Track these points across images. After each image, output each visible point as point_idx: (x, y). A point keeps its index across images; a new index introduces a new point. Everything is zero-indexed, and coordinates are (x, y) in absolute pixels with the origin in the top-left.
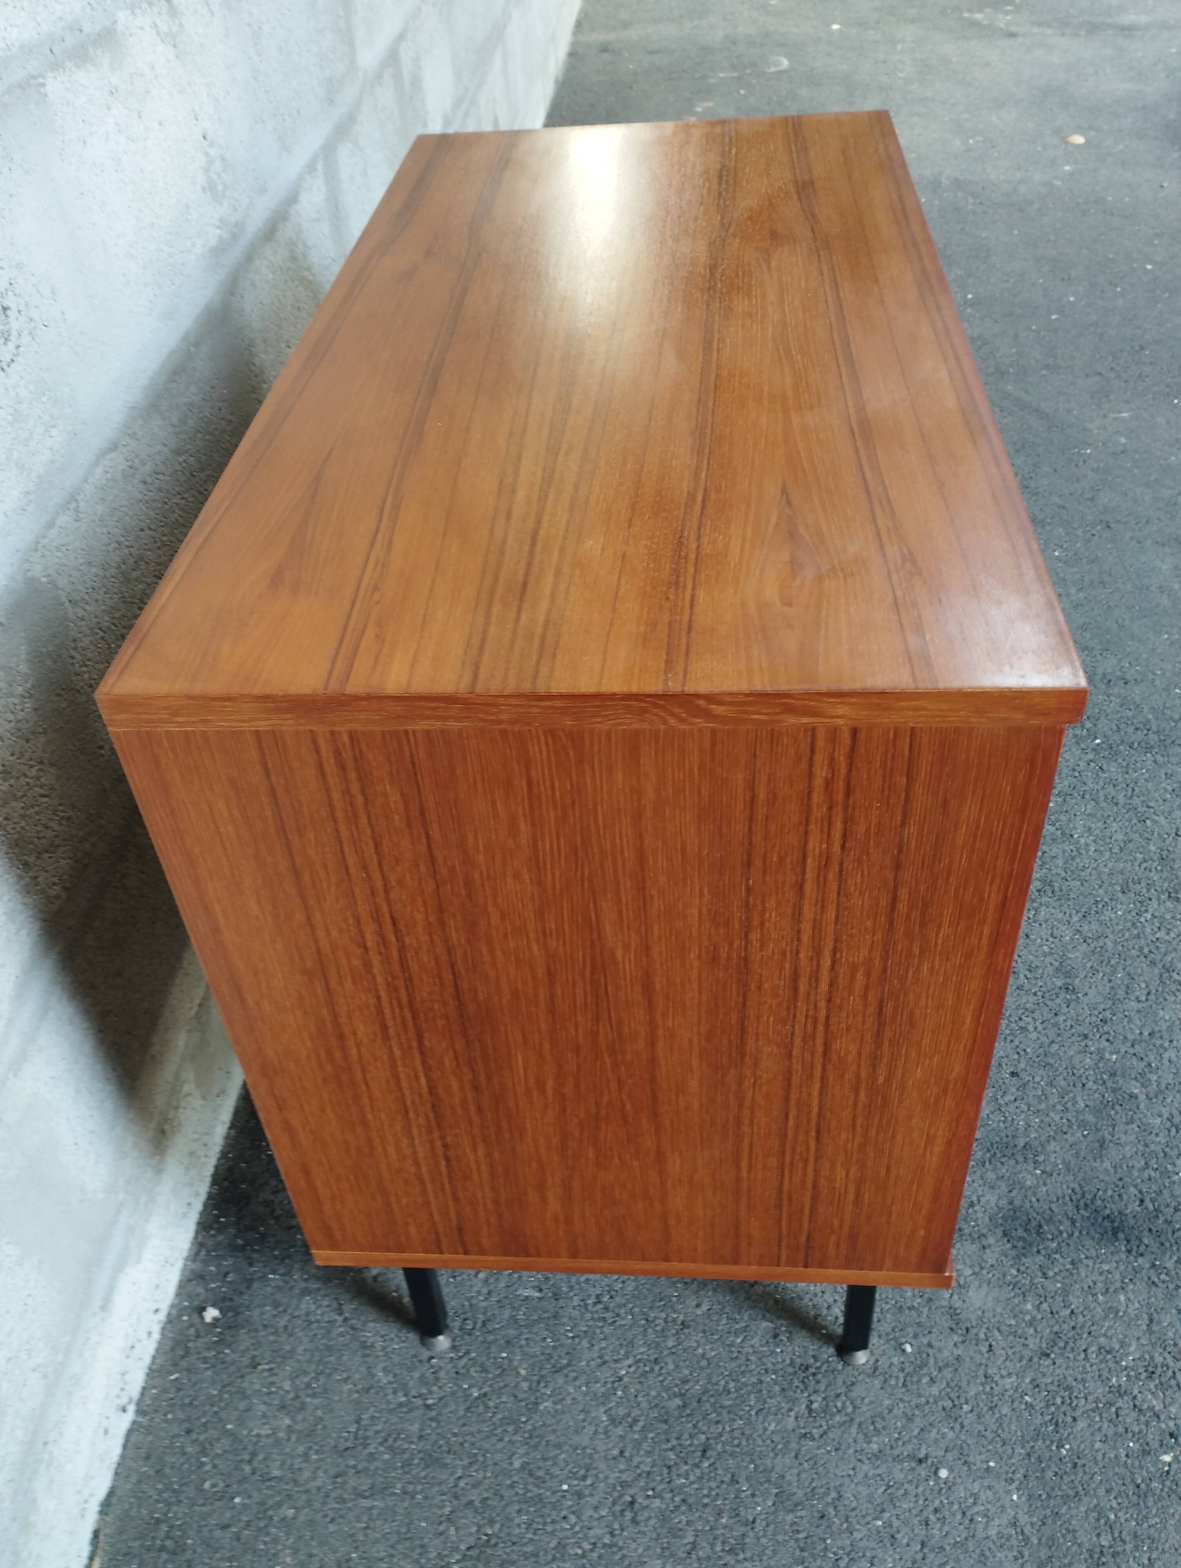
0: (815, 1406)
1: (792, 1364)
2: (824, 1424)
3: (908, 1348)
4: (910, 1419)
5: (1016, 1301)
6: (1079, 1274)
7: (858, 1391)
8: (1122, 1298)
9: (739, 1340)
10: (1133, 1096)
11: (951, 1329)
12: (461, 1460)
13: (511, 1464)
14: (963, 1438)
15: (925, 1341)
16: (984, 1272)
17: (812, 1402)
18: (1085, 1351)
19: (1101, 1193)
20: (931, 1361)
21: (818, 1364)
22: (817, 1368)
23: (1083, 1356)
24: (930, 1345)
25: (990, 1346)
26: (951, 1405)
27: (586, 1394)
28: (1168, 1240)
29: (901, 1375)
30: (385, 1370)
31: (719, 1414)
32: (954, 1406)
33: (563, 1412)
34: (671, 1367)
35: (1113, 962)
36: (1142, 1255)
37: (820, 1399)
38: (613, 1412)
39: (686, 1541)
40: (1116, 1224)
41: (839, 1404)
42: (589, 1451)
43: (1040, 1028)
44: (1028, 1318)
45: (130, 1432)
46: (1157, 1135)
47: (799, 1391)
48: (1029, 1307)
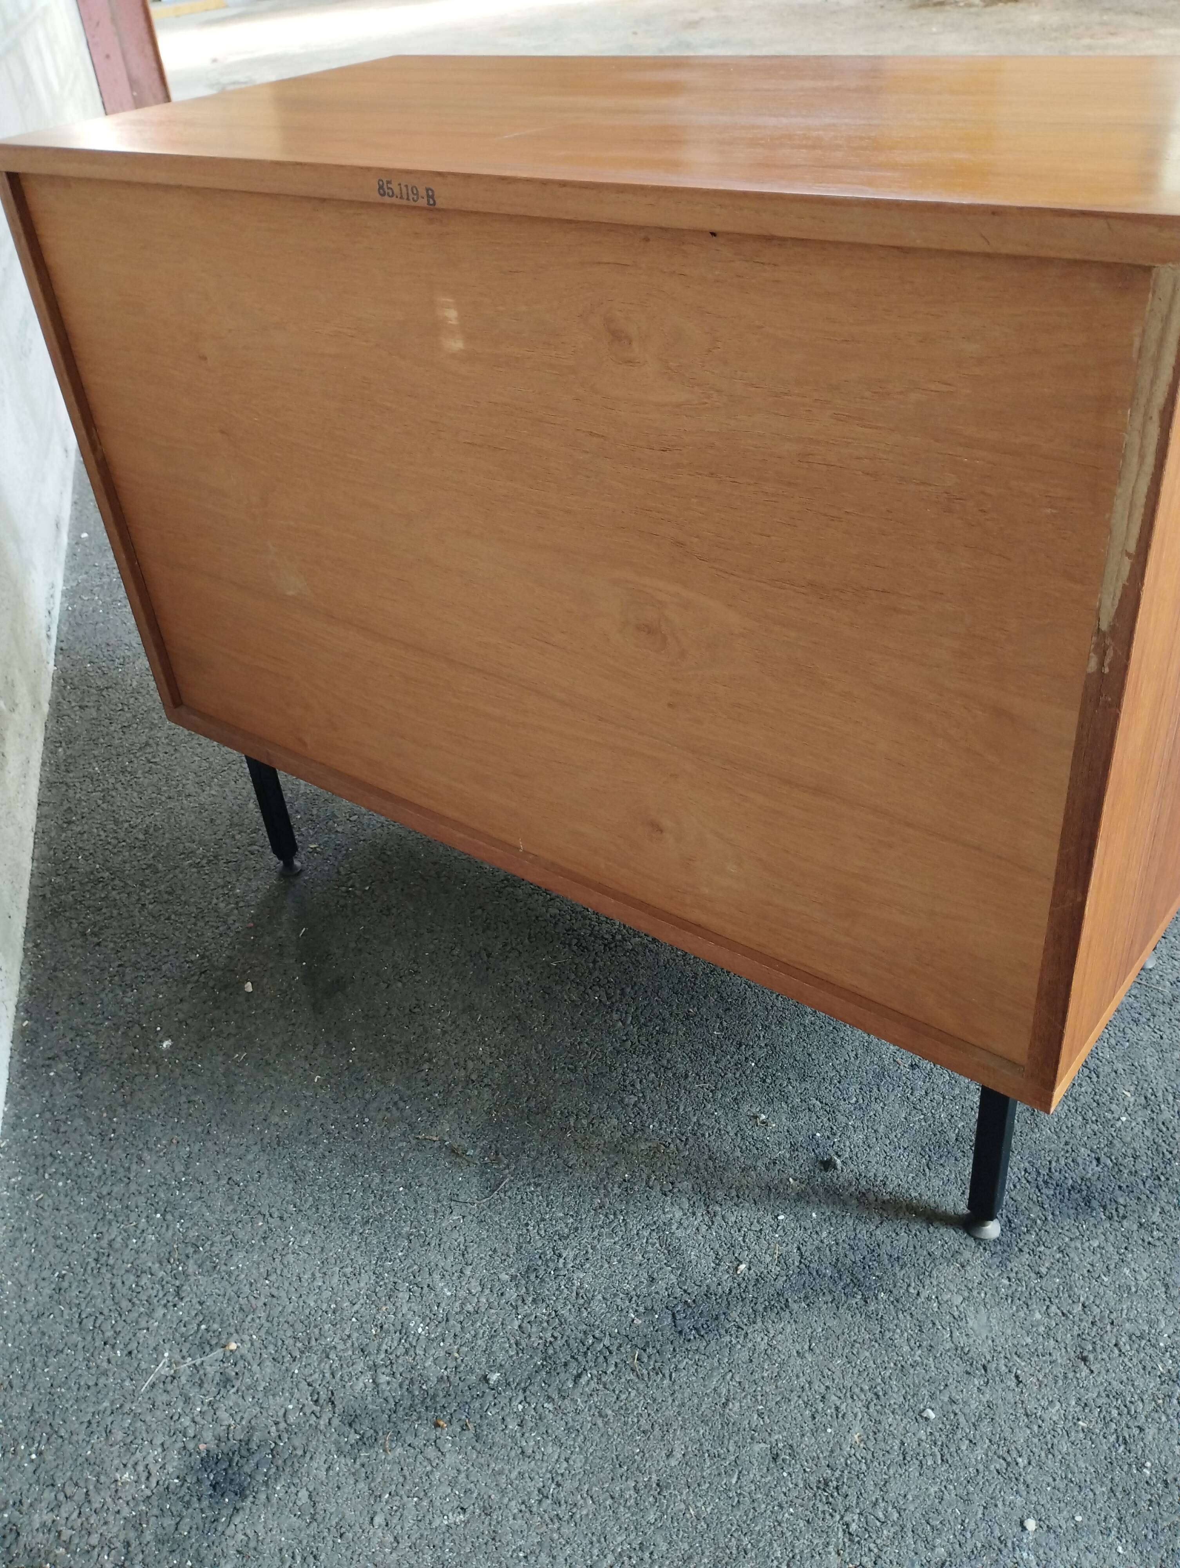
0: (854, 1527)
1: (807, 1486)
2: (872, 1546)
3: (931, 1414)
4: (967, 1500)
5: (1022, 1314)
6: (1071, 1260)
7: (895, 1488)
8: (1127, 1272)
9: (734, 1481)
11: (968, 1373)
14: (1034, 1499)
15: (946, 1399)
16: (975, 1293)
17: (848, 1525)
18: (1116, 1345)
19: (1054, 1164)
20: (962, 1420)
21: (837, 1474)
22: (837, 1480)
23: (1116, 1352)
24: (953, 1401)
25: (1017, 1377)
26: (1005, 1465)
28: (1142, 1193)
29: (936, 1450)
32: (1008, 1464)
34: (664, 1547)
36: (1124, 1217)
37: (856, 1517)
40: (1084, 1193)
41: (881, 1515)
44: (1042, 1329)
47: (828, 1517)
48: (1038, 1316)
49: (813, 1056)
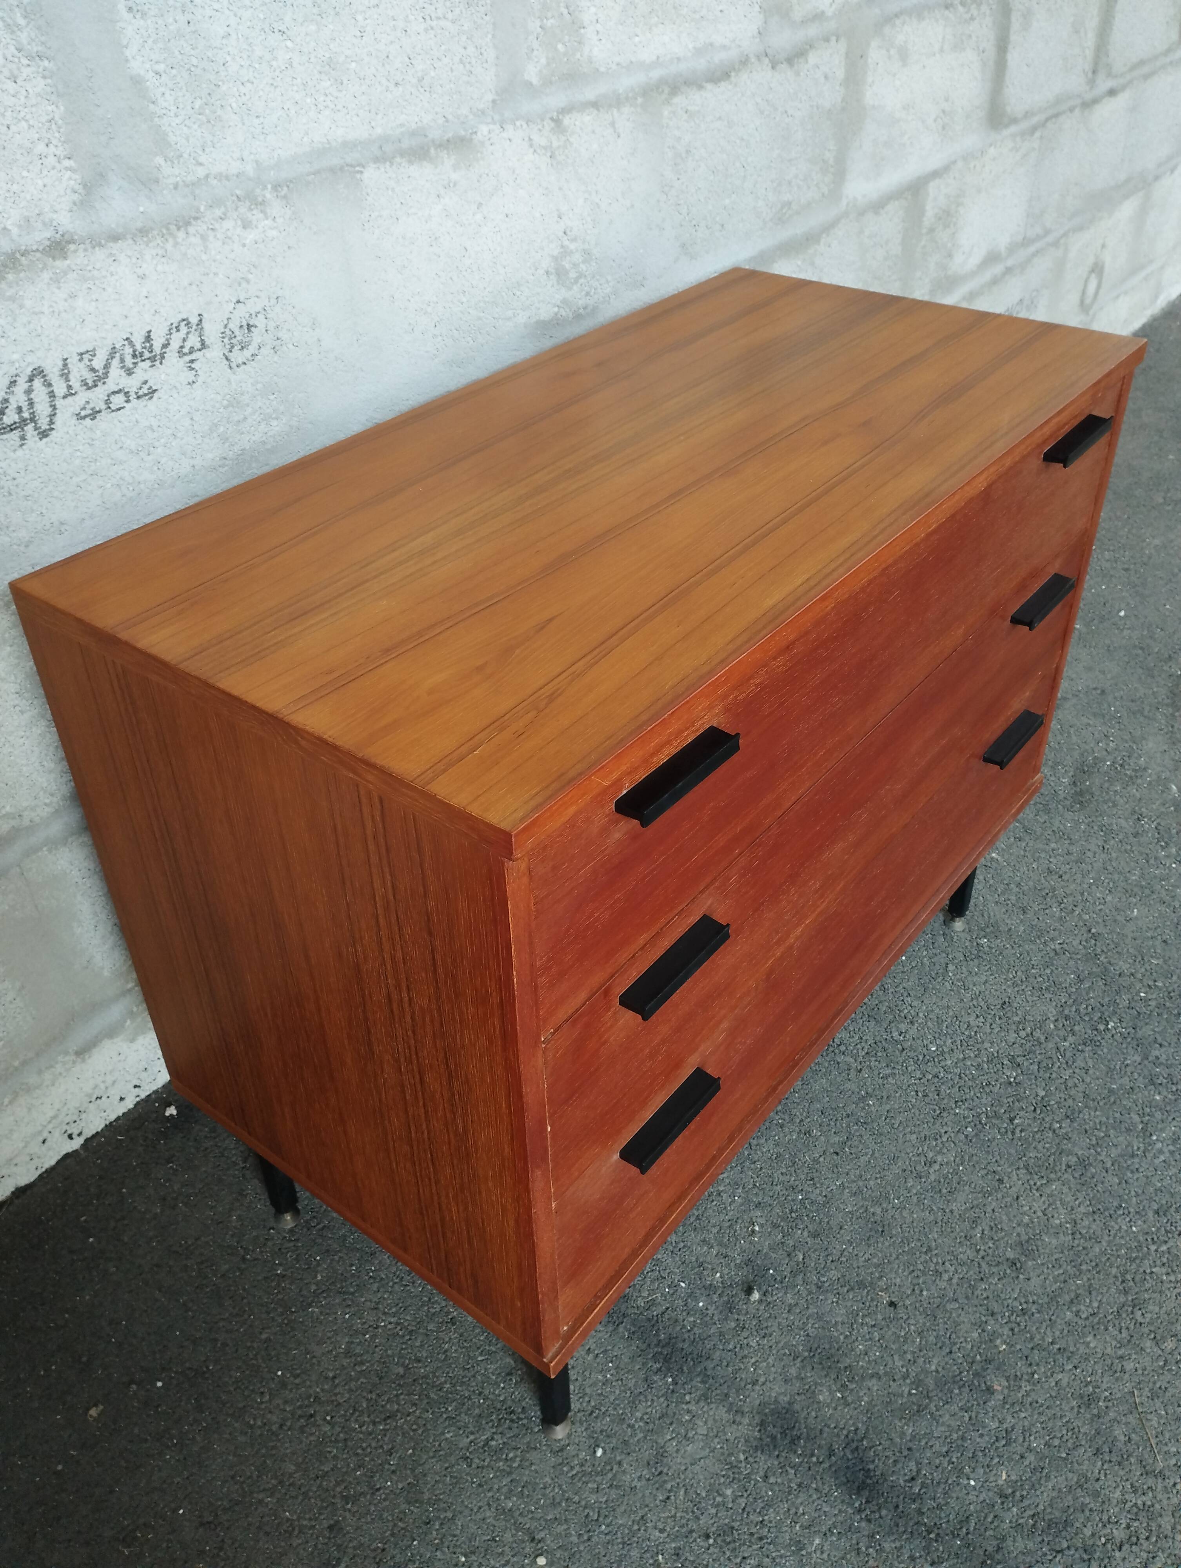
0: (493, 1443)
1: (503, 1402)
2: (488, 1460)
3: (599, 1452)
4: (554, 1504)
5: (722, 1480)
6: (797, 1497)
7: (533, 1456)
8: (817, 1541)
9: (480, 1358)
10: (990, 1390)
11: (648, 1464)
12: (234, 1308)
13: (261, 1333)
14: (582, 1548)
15: (618, 1458)
16: (717, 1440)
17: (492, 1439)
18: (744, 1558)
19: (880, 1448)
20: (610, 1475)
21: (522, 1416)
22: (518, 1418)
23: (738, 1560)
24: (620, 1463)
25: (668, 1498)
26: (596, 1518)
27: (345, 1321)
28: (906, 1525)
29: (577, 1468)
30: (239, 1217)
31: (420, 1399)
32: (597, 1520)
33: (321, 1323)
34: (418, 1344)
35: (1084, 1267)
36: (869, 1521)
37: (501, 1442)
38: (353, 1346)
39: (322, 1468)
40: (869, 1482)
41: (511, 1455)
42: (314, 1360)
43: (955, 1281)
44: (719, 1499)
45: (67, 1156)
46: (982, 1436)
47: (491, 1424)
48: (729, 1492)
49: (842, 1232)
